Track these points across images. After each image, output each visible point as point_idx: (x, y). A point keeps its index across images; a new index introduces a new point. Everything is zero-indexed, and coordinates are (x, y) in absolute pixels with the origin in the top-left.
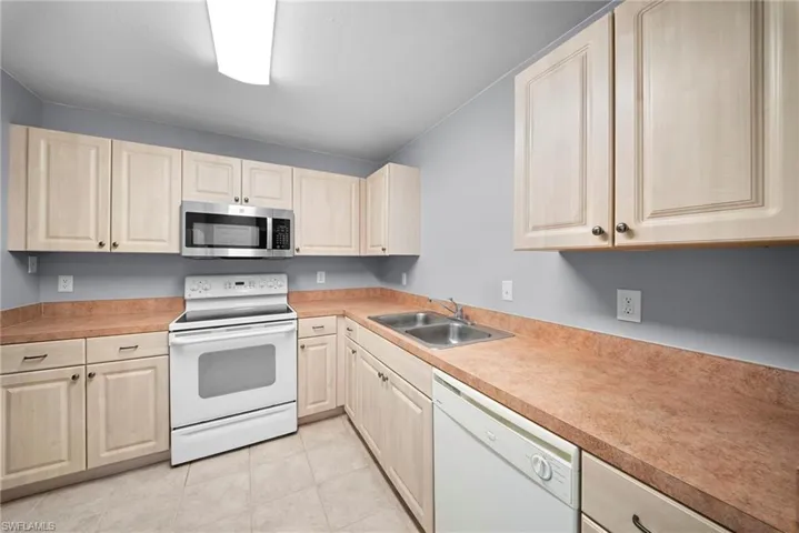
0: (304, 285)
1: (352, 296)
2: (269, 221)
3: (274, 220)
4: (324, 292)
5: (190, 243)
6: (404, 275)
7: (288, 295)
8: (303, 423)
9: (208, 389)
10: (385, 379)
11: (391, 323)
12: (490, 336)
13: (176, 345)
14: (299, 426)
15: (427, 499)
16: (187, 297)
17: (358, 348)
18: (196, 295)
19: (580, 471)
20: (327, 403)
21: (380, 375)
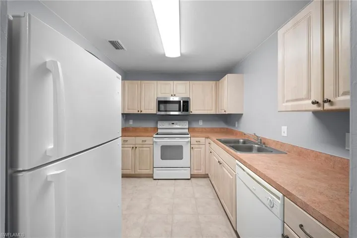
0: (195, 125)
1: (213, 131)
2: (182, 101)
3: (183, 101)
4: (202, 128)
5: (159, 110)
6: (237, 123)
7: (188, 129)
8: (193, 176)
9: (163, 157)
10: (220, 164)
11: (225, 142)
12: (272, 152)
13: (156, 142)
14: (191, 177)
15: (234, 213)
16: (158, 127)
17: (212, 151)
18: (161, 127)
19: (284, 205)
20: (201, 171)
21: (219, 162)
